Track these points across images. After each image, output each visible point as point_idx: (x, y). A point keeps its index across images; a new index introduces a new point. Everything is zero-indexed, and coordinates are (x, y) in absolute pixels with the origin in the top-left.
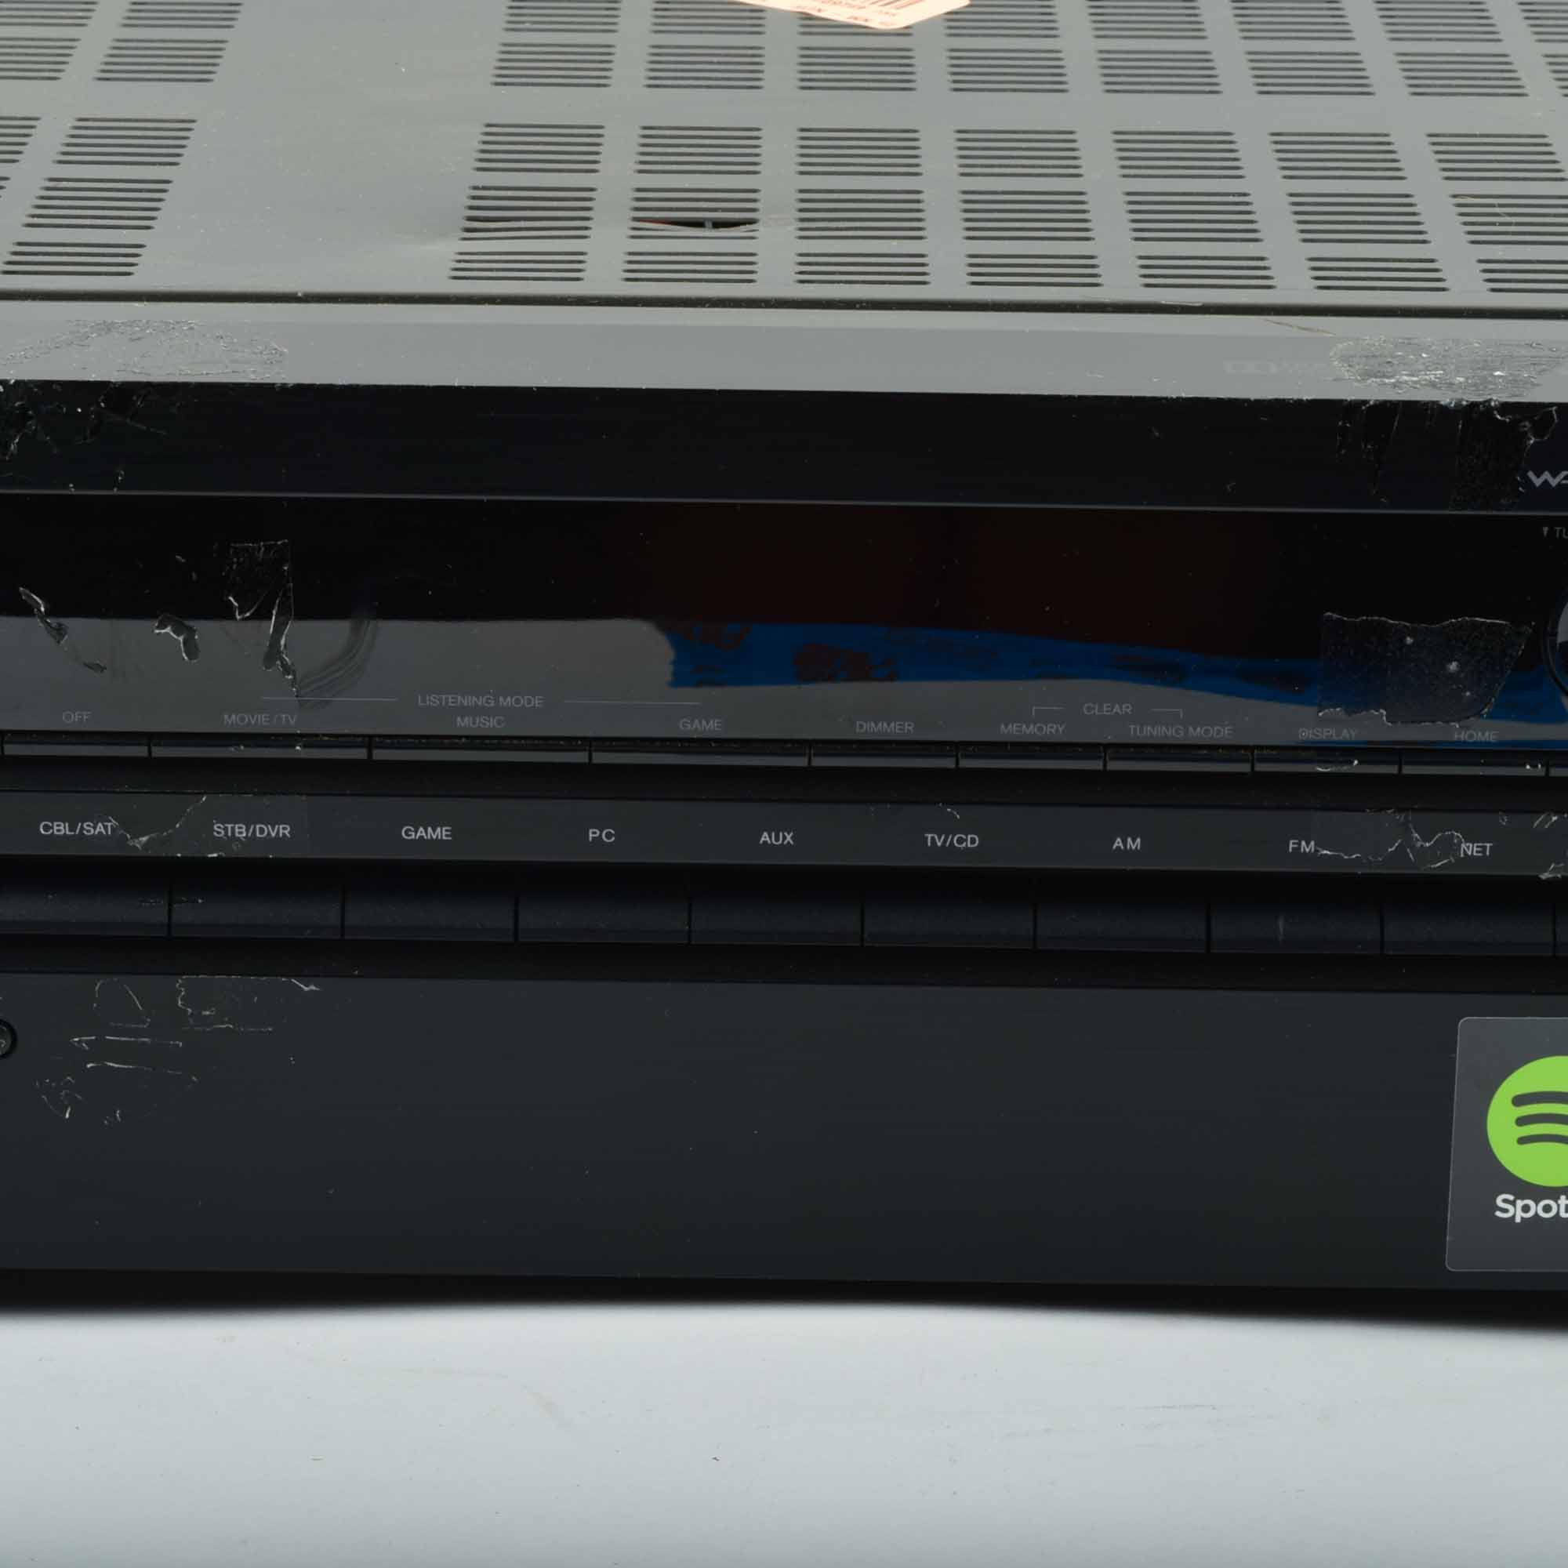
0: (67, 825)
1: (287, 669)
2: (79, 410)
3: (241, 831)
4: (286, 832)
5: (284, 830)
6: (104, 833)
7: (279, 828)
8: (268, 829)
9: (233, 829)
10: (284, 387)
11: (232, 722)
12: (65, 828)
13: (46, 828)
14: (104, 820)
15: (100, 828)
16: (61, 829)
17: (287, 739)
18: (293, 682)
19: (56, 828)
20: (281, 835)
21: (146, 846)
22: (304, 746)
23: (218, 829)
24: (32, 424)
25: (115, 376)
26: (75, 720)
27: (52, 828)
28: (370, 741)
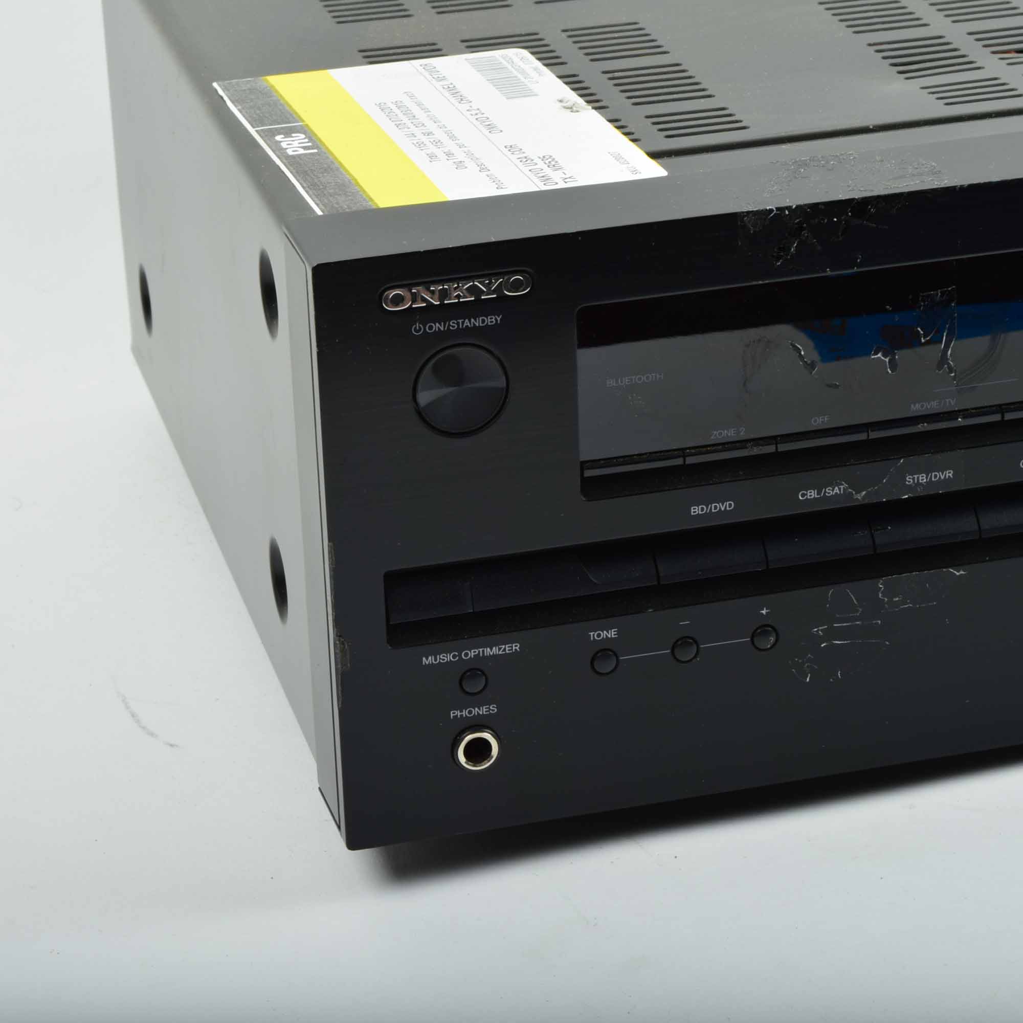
0: (816, 491)
1: (951, 370)
2: (835, 220)
3: (923, 479)
4: (951, 475)
5: (949, 474)
6: (839, 492)
7: (946, 473)
8: (939, 474)
9: (918, 478)
10: (962, 187)
11: (916, 409)
12: (814, 493)
13: (803, 495)
14: (838, 485)
15: (836, 490)
16: (812, 494)
17: (951, 415)
18: (954, 378)
19: (809, 494)
20: (947, 477)
21: (864, 498)
22: (964, 418)
23: (909, 480)
24: (805, 233)
25: (857, 195)
26: (819, 422)
27: (807, 494)
28: (1001, 409)
